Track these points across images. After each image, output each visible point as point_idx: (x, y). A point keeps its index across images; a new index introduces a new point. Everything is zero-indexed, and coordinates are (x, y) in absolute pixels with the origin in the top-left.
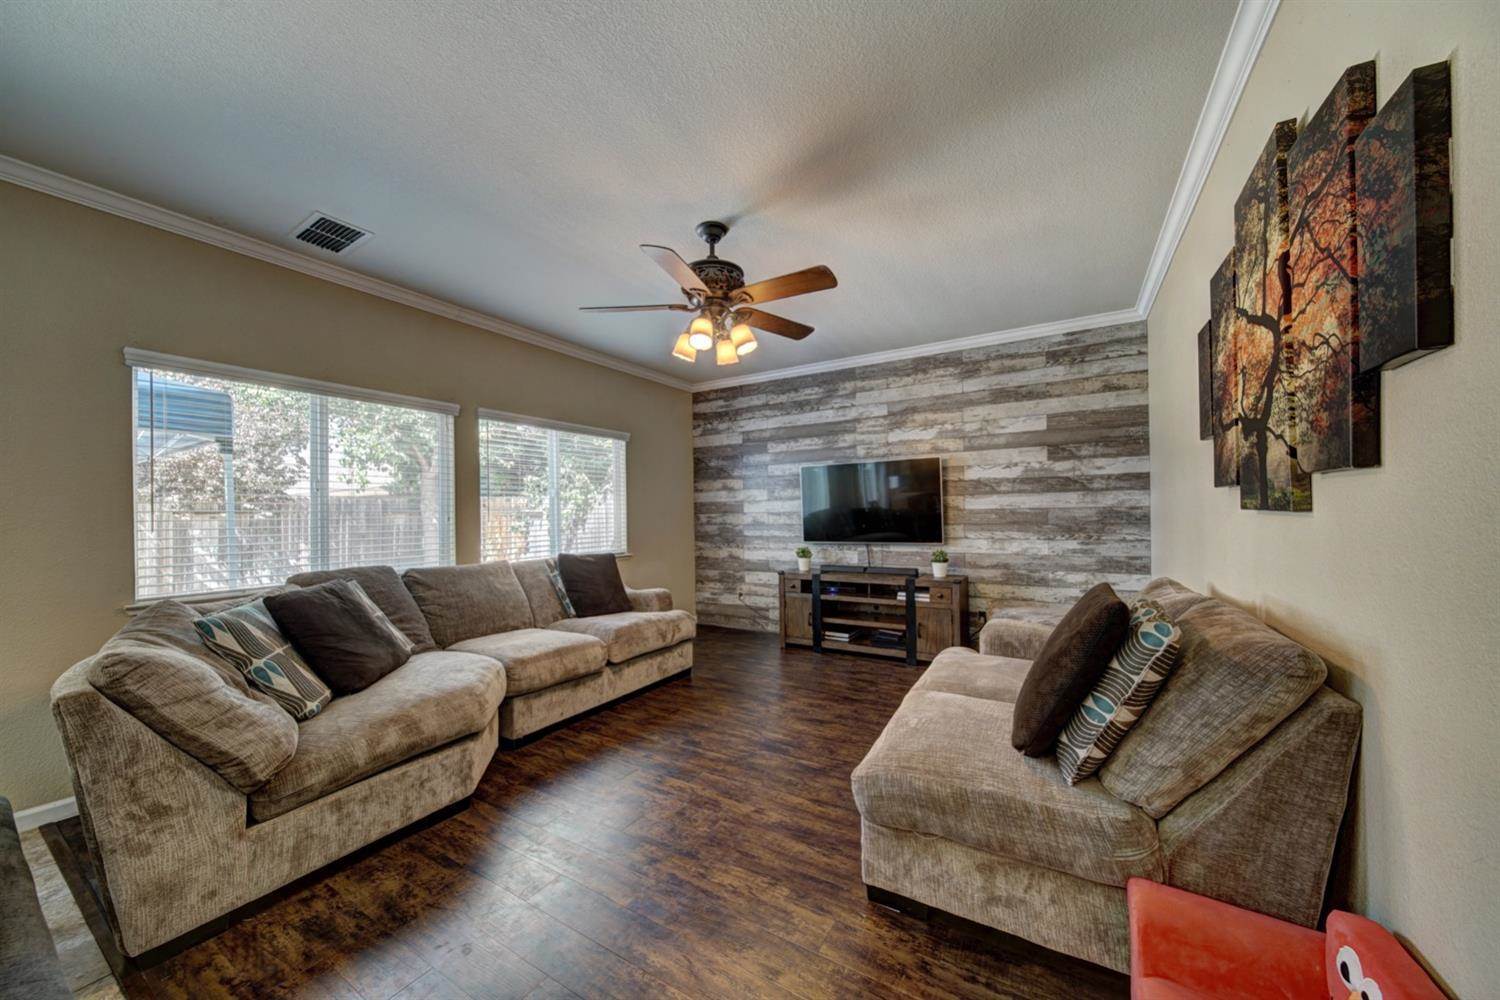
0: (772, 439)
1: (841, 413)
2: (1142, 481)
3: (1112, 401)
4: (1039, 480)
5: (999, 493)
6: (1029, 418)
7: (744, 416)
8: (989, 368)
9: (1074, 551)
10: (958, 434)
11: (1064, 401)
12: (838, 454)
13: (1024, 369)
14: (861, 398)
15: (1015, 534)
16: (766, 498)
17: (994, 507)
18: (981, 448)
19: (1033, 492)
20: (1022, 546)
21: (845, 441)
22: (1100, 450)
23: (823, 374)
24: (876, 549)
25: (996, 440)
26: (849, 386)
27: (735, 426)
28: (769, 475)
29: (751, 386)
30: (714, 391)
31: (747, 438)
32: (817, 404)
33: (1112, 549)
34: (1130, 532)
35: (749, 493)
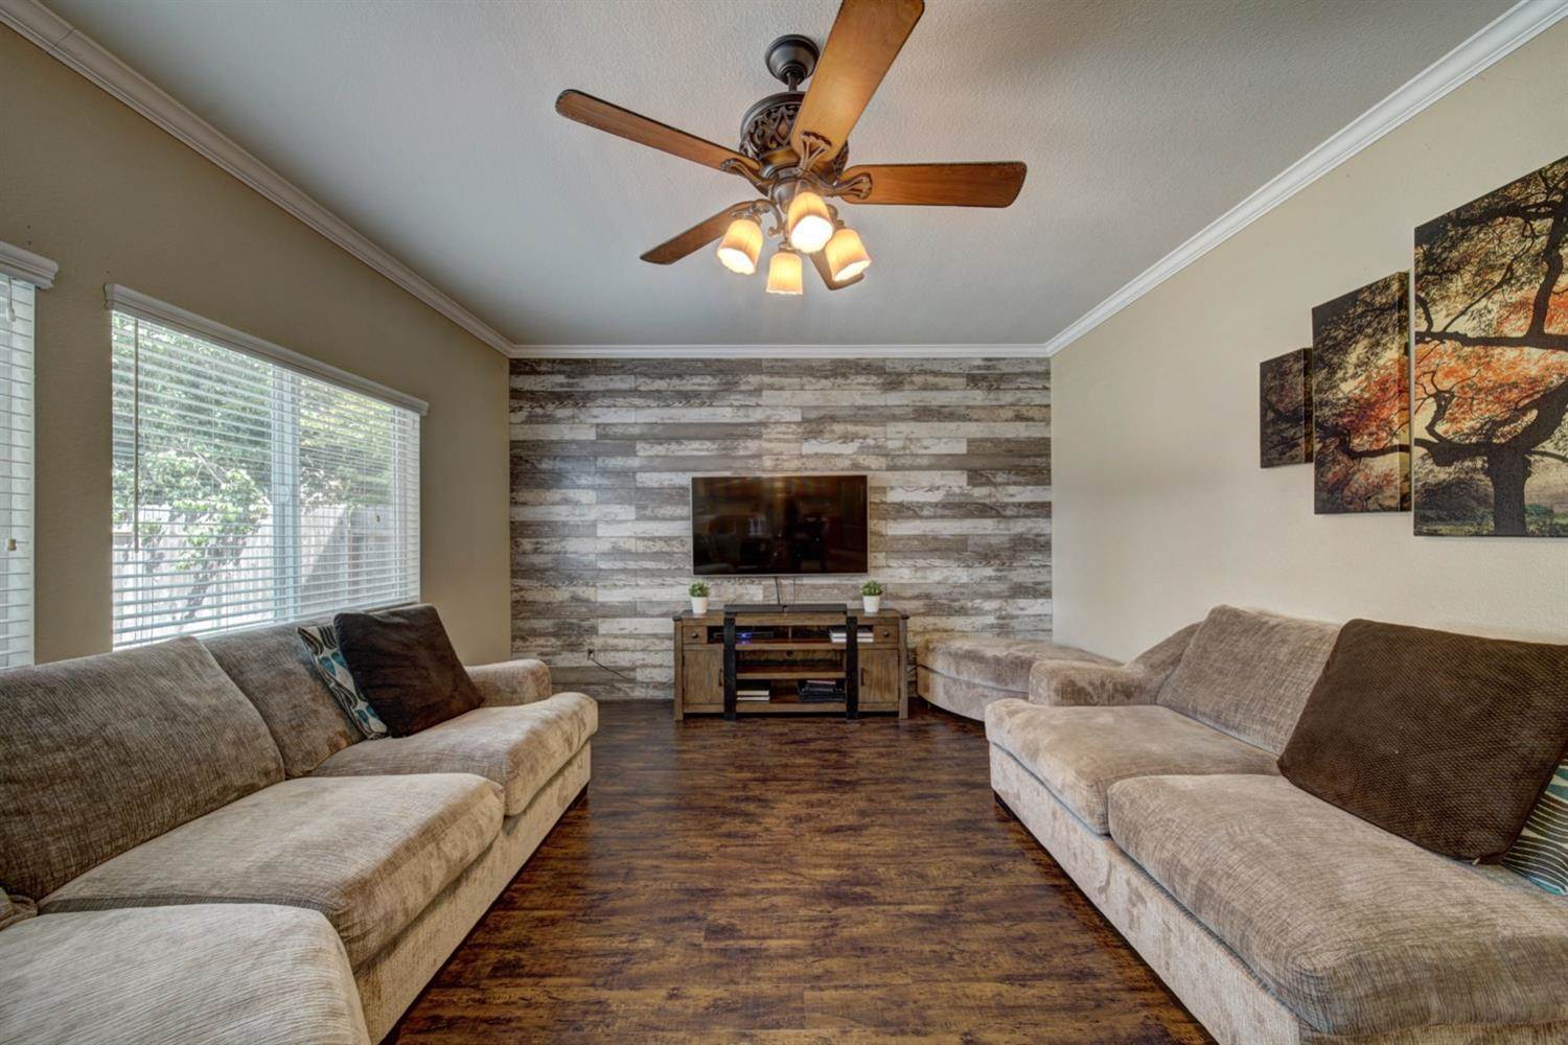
0: (642, 438)
1: (742, 412)
2: (1043, 509)
3: (1020, 431)
4: (960, 505)
5: (921, 517)
6: (951, 440)
7: (599, 402)
8: (912, 382)
9: (990, 578)
10: (881, 451)
11: (982, 425)
12: (737, 464)
13: (946, 388)
14: (768, 397)
15: (937, 562)
16: (634, 517)
17: (916, 532)
18: (904, 468)
19: (954, 517)
20: (943, 574)
21: (746, 448)
22: (1013, 478)
23: (718, 360)
24: (787, 582)
25: (919, 461)
26: (754, 380)
27: (583, 415)
28: (639, 485)
29: (611, 361)
30: (548, 360)
31: (604, 433)
32: (709, 398)
33: (1021, 575)
34: (1035, 558)
35: (605, 509)
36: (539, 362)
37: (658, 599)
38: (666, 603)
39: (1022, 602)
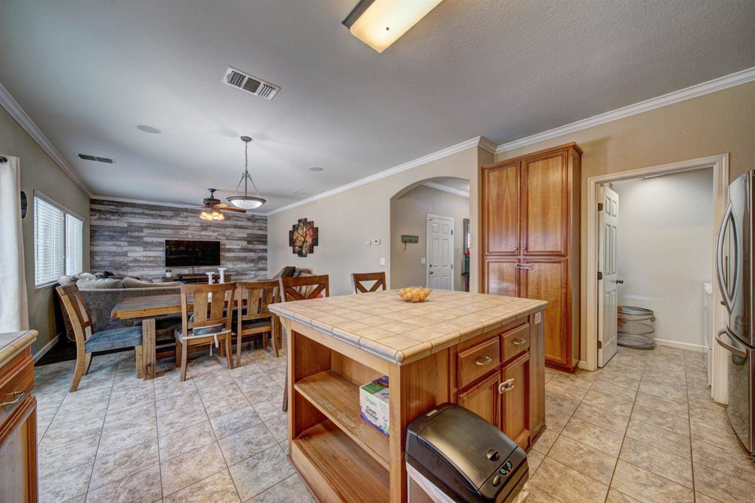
0: (147, 227)
1: (181, 222)
2: (265, 251)
3: (261, 232)
4: (245, 249)
5: (235, 252)
7: (129, 215)
10: (224, 235)
11: (251, 230)
12: (180, 236)
15: (239, 263)
16: (142, 250)
18: (230, 240)
20: (240, 266)
21: (183, 232)
22: (258, 243)
23: (174, 208)
25: (234, 238)
26: (185, 214)
27: (122, 219)
28: (144, 241)
29: (134, 204)
30: (107, 201)
31: (130, 225)
32: (171, 218)
33: (260, 265)
34: (263, 262)
35: (131, 248)
36: (104, 201)
37: (152, 274)
38: (155, 275)
39: (260, 272)
